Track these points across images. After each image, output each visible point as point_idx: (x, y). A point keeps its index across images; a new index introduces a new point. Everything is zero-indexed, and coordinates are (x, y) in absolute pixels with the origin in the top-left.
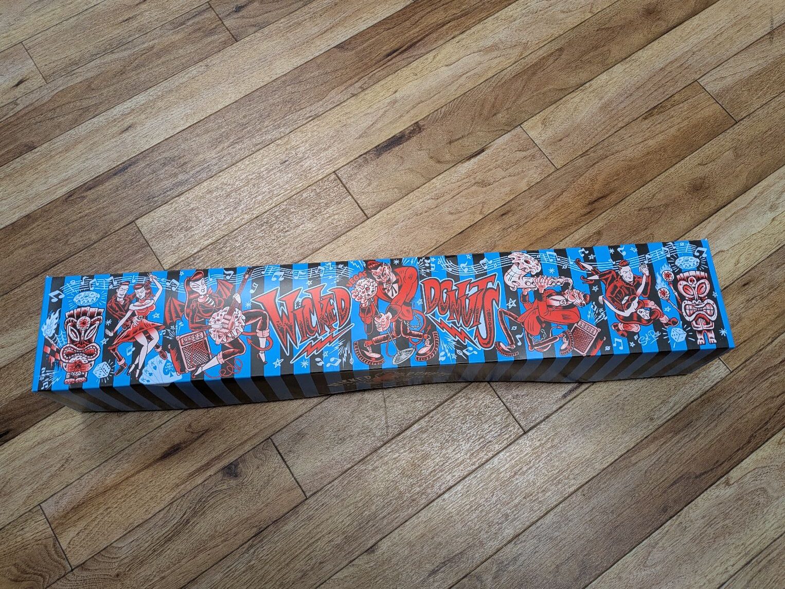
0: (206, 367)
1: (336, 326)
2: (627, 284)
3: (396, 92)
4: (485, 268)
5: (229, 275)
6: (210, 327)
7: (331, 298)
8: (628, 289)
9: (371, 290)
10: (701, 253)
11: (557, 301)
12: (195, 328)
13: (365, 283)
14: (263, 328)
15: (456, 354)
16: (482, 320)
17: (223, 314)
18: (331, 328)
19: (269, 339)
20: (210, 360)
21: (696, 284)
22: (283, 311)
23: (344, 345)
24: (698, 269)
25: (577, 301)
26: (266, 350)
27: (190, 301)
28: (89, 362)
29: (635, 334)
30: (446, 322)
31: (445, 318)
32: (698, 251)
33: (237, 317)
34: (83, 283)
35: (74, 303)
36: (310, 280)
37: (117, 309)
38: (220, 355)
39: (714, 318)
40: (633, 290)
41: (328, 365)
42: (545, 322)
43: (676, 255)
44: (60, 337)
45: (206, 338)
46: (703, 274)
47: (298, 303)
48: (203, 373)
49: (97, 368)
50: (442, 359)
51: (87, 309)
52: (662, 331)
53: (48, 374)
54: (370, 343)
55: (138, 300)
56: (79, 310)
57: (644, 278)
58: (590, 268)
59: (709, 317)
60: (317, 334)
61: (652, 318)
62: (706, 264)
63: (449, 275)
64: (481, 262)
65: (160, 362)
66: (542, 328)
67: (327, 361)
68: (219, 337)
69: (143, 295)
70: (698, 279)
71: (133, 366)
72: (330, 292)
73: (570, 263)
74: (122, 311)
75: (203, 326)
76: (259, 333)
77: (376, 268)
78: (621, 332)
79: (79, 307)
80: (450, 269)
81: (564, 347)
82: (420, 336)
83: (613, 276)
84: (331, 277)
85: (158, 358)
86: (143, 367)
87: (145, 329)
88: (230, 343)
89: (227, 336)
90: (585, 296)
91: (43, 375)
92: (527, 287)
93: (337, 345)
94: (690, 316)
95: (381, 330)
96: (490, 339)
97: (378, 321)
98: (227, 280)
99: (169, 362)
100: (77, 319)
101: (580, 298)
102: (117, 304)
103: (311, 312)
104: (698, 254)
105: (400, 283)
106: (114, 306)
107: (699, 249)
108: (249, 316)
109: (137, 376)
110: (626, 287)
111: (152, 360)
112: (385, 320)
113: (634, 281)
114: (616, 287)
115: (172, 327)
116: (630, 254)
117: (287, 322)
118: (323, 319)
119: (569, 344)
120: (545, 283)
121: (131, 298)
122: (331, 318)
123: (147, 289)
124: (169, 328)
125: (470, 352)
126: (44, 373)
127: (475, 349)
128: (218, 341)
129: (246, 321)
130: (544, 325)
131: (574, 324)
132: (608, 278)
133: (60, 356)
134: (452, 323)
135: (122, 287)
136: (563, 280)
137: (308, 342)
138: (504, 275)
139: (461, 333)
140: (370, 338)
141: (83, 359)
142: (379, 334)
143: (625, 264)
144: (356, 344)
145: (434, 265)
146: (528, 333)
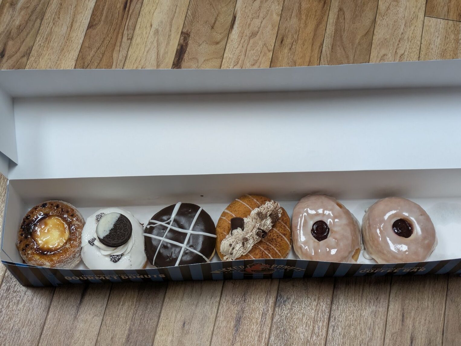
3: (151, 26)
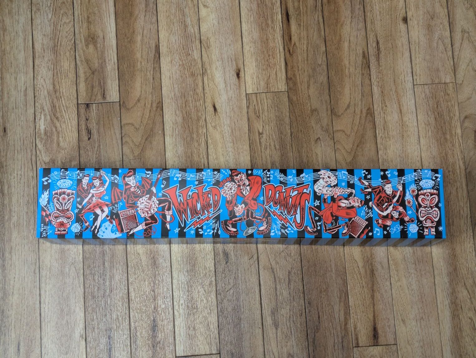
0: (135, 230)
1: (211, 210)
2: (388, 195)
4: (303, 179)
5: (149, 174)
6: (138, 207)
7: (209, 194)
8: (388, 199)
9: (233, 190)
10: (437, 178)
11: (344, 203)
12: (130, 207)
13: (230, 185)
14: (169, 209)
15: (281, 232)
16: (298, 212)
17: (146, 199)
18: (208, 212)
19: (172, 216)
20: (137, 226)
21: (430, 198)
22: (180, 200)
23: (216, 223)
24: (433, 188)
25: (356, 204)
26: (170, 222)
27: (126, 190)
28: (68, 222)
29: (388, 226)
30: (277, 211)
31: (277, 209)
32: (435, 177)
33: (153, 202)
34: (61, 174)
35: (58, 187)
36: (197, 181)
37: (83, 192)
38: (144, 224)
39: (436, 220)
40: (391, 199)
41: (206, 234)
42: (335, 216)
43: (421, 178)
44: (50, 206)
45: (135, 213)
46: (435, 191)
47: (189, 195)
48: (133, 233)
49: (73, 226)
50: (272, 234)
51: (66, 190)
52: (404, 226)
53: (45, 228)
54: (231, 222)
55: (95, 187)
56: (60, 190)
57: (399, 192)
58: (367, 184)
59: (434, 219)
60: (200, 215)
61: (400, 217)
62: (438, 186)
63: (281, 183)
64: (301, 176)
65: (109, 225)
66: (333, 219)
67: (206, 231)
68: (143, 213)
69: (98, 184)
70: (432, 194)
71: (94, 227)
72: (209, 190)
73: (355, 180)
74: (86, 193)
75: (133, 206)
76: (167, 213)
77: (237, 175)
78: (379, 225)
79: (60, 189)
80: (282, 179)
81: (344, 232)
82: (260, 219)
83: (380, 190)
84: (209, 180)
85: (108, 223)
86: (100, 227)
87: (100, 205)
88: (150, 217)
89: (148, 213)
90: (361, 202)
91: (42, 229)
92: (327, 193)
93: (211, 222)
94: (423, 217)
95: (237, 215)
96: (302, 224)
97: (236, 209)
98: (147, 178)
99: (114, 225)
100: (60, 196)
101: (358, 202)
102: (83, 189)
103: (197, 201)
104: (434, 178)
105: (251, 186)
106: (81, 189)
107: (436, 175)
108: (161, 202)
109: (96, 233)
110: (387, 198)
111: (104, 224)
112: (241, 208)
113: (392, 194)
114: (381, 197)
115: (116, 205)
116: (393, 176)
117: (183, 207)
118: (204, 206)
119: (348, 230)
120: (338, 192)
121: (91, 185)
122: (209, 206)
123: (100, 180)
124: (114, 206)
125: (289, 231)
126: (43, 227)
127: (292, 229)
128: (143, 216)
129: (159, 204)
130: (334, 218)
131: (352, 218)
132: (377, 191)
133: (52, 218)
134: (281, 212)
135: (85, 178)
136: (349, 190)
137: (195, 219)
138: (314, 185)
139: (285, 219)
140: (231, 219)
141: (65, 221)
142: (236, 217)
143: (388, 182)
144: (223, 222)
145: (272, 176)
146: (324, 222)
